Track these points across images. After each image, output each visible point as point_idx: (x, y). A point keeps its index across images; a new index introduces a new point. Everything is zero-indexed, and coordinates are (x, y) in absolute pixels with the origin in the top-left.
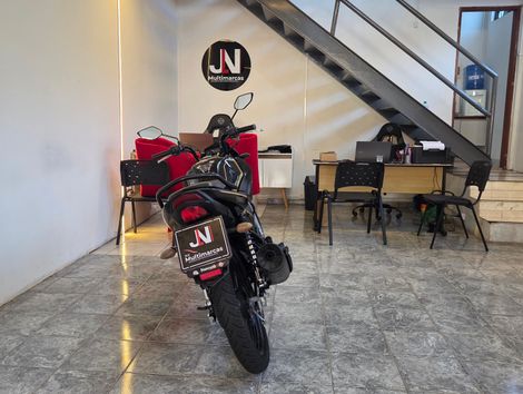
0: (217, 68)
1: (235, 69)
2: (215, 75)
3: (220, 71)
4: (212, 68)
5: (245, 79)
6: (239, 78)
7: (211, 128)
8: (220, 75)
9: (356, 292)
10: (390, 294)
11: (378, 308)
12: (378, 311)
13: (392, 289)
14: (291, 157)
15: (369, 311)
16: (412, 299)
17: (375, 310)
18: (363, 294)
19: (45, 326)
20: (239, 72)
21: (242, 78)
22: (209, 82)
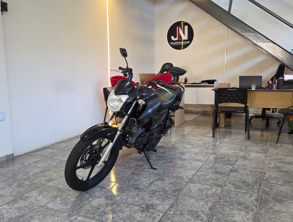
0: (175, 37)
1: (185, 37)
2: (174, 41)
3: (177, 39)
5: (190, 42)
6: (187, 42)
9: (198, 162)
10: (217, 165)
11: (201, 171)
12: (198, 173)
13: (222, 163)
14: (213, 86)
15: (193, 172)
16: (228, 169)
17: (197, 172)
18: (200, 164)
19: (36, 162)
20: (187, 39)
21: (189, 42)
22: (171, 45)
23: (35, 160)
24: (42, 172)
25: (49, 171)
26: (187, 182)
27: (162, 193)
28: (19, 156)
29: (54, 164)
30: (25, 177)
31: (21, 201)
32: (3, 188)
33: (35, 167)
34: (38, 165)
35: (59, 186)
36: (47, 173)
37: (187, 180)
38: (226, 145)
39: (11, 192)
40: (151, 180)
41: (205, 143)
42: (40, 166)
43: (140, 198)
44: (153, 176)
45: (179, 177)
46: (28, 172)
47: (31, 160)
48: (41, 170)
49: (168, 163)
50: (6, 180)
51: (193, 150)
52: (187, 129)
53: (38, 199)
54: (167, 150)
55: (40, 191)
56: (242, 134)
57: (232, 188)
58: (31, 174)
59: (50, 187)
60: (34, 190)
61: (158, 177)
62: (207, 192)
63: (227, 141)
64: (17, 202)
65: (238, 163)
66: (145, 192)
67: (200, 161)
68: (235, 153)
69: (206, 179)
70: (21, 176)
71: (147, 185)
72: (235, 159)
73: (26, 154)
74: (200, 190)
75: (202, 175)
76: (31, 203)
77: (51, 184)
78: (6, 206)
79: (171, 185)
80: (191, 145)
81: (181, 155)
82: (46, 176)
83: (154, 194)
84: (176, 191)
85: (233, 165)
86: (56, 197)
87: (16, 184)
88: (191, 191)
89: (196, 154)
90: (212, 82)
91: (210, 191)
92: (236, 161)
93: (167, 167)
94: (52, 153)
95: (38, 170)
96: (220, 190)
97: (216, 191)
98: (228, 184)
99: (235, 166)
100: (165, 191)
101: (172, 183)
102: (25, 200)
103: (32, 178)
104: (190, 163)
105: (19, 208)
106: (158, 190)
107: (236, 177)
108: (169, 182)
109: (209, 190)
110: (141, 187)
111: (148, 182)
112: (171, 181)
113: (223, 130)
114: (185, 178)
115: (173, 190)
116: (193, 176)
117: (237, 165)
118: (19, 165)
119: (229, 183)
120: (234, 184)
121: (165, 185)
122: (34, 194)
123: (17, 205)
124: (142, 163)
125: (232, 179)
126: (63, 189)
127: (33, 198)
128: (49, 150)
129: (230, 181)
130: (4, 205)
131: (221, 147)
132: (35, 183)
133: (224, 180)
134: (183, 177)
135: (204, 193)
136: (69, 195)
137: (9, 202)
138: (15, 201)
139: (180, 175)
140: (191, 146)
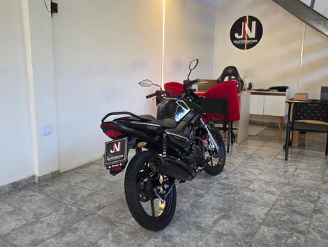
0: (240, 34)
2: (238, 40)
3: (241, 37)
4: (237, 35)
5: (258, 41)
6: (254, 41)
7: (223, 76)
8: (241, 39)
9: (270, 195)
10: (294, 201)
11: (275, 209)
12: (272, 211)
13: (300, 199)
14: (284, 95)
15: (266, 210)
16: (309, 209)
17: (270, 210)
18: (274, 198)
19: (83, 182)
20: (254, 37)
21: (256, 41)
22: (234, 44)
23: (82, 178)
24: (90, 195)
25: (98, 195)
26: (260, 224)
27: (230, 238)
28: (65, 172)
29: (103, 186)
30: (73, 201)
31: (69, 234)
32: (50, 215)
33: (83, 188)
34: (85, 185)
35: (110, 217)
36: (95, 197)
37: (260, 221)
38: (303, 172)
39: (59, 221)
40: (215, 217)
41: (276, 169)
42: (87, 187)
43: (204, 242)
44: (217, 211)
45: (249, 216)
46: (75, 195)
47: (78, 178)
48: (89, 192)
49: (233, 193)
50: (53, 204)
51: (262, 177)
52: (252, 147)
53: (88, 233)
54: (231, 175)
55: (89, 221)
56: (321, 158)
57: (319, 238)
58: (78, 197)
59: (100, 216)
60: (82, 219)
61: (223, 214)
62: (286, 241)
63: (304, 166)
64: (64, 235)
65: (321, 201)
66: (210, 234)
67: (272, 194)
68: (316, 185)
69: (284, 222)
70: (67, 200)
71: (210, 223)
72: (317, 194)
73: (72, 170)
74: (278, 237)
75: (277, 214)
76: (81, 238)
77: (100, 212)
78: (53, 240)
79: (240, 227)
80: (259, 169)
81: (248, 183)
82: (95, 202)
83: (220, 238)
84: (247, 236)
85: (315, 202)
86: (107, 231)
87: (62, 211)
88: (266, 238)
89: (267, 183)
90: (282, 89)
91: (290, 240)
92: (319, 197)
93: (232, 199)
94: (100, 170)
95: (86, 193)
96: (303, 239)
97: (298, 239)
98: (312, 231)
99: (319, 205)
100: (233, 234)
101: (240, 224)
102: (74, 233)
103: (80, 202)
104: (260, 196)
105: (68, 243)
106: (225, 232)
107: (321, 221)
108: (237, 222)
109: (288, 237)
110: (203, 225)
111: (212, 220)
112: (240, 220)
113: (297, 150)
114: (256, 217)
115: (243, 234)
116: (266, 215)
117: (321, 204)
118: (65, 185)
119: (314, 229)
120: (320, 232)
121: (233, 226)
122: (83, 225)
123: (65, 239)
124: (202, 192)
125: (317, 224)
126: (115, 221)
127: (82, 231)
128: (97, 166)
129: (315, 226)
130: (51, 237)
131: (298, 176)
132: (84, 210)
133: (306, 224)
134: (254, 216)
135: (283, 241)
136: (121, 230)
137: (56, 235)
138: (62, 233)
139: (251, 213)
140: (259, 171)
